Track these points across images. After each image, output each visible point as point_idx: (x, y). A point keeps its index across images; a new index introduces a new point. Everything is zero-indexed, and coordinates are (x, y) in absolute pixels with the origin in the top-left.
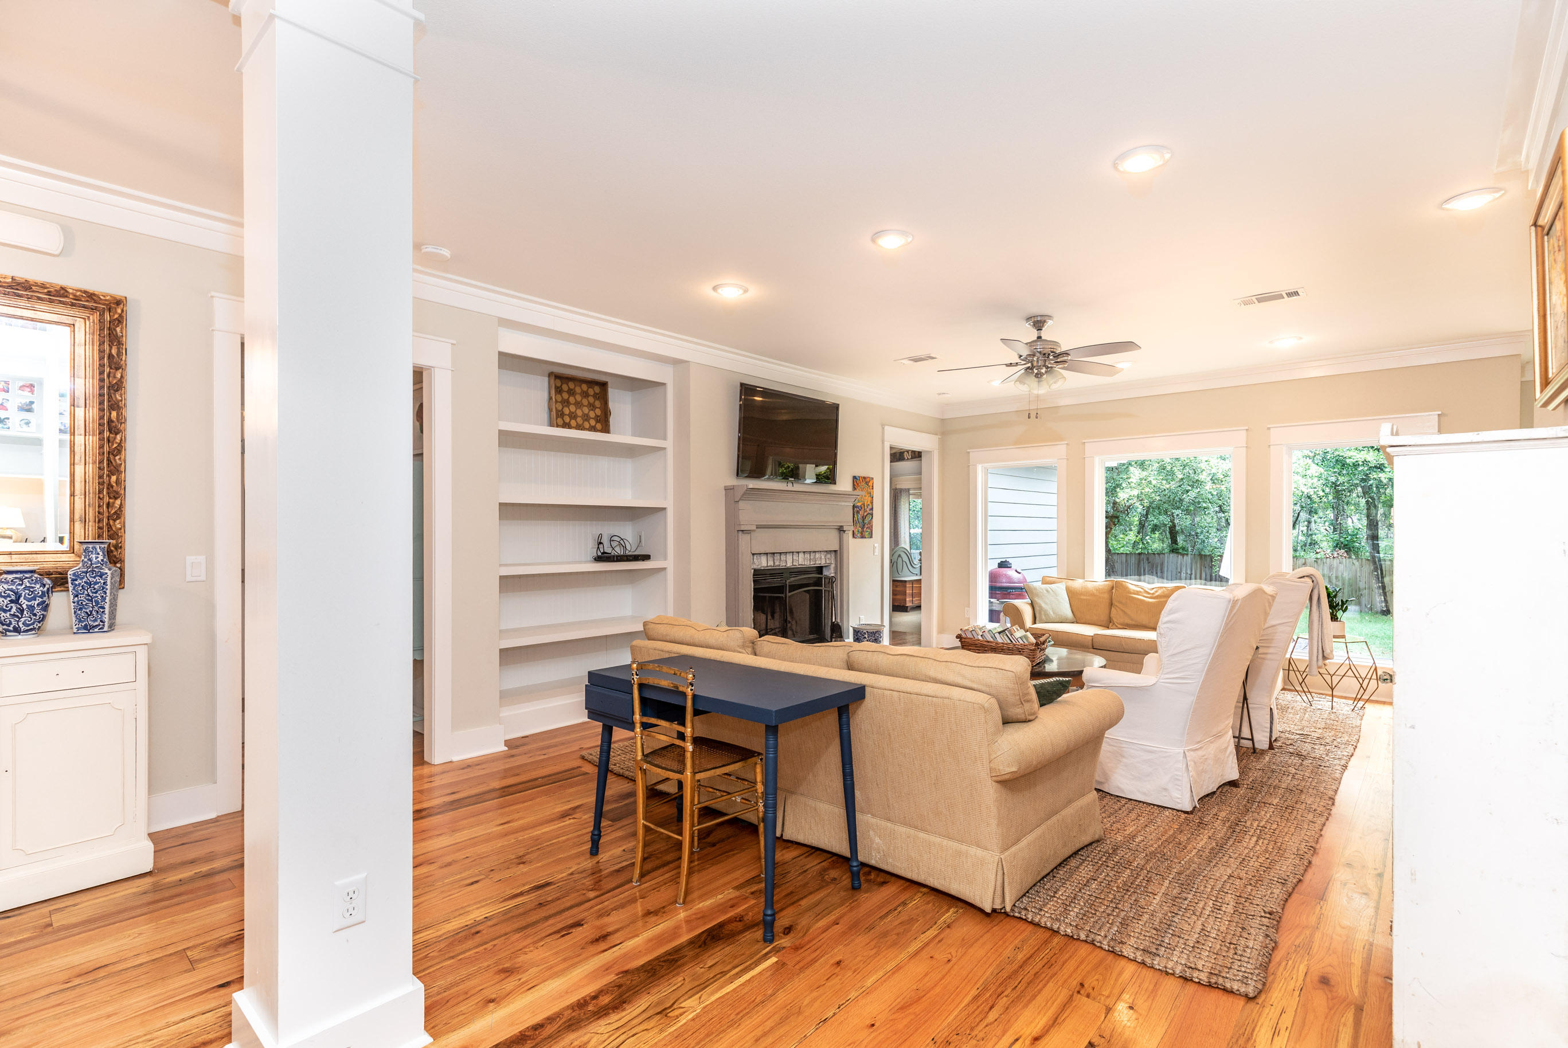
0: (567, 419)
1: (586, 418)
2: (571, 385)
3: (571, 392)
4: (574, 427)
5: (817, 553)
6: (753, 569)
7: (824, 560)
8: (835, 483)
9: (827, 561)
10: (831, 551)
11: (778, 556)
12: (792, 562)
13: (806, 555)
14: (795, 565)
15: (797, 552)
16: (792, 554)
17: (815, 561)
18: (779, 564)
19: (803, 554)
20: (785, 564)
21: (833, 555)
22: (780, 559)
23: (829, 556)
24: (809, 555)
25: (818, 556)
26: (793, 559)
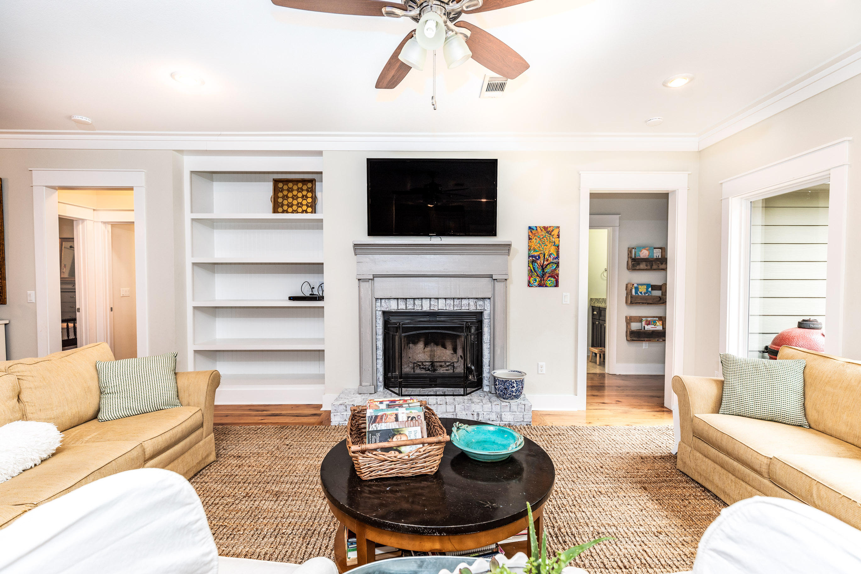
0: (285, 208)
1: (300, 205)
2: (290, 185)
3: (290, 190)
4: (290, 213)
5: (463, 300)
6: (380, 311)
7: (474, 306)
8: (495, 235)
9: (478, 308)
10: (483, 298)
11: (411, 301)
12: (430, 307)
13: (448, 301)
14: (434, 310)
15: (435, 298)
16: (429, 300)
17: (461, 307)
18: (413, 308)
19: (444, 300)
20: (420, 308)
21: (487, 302)
22: (414, 303)
23: (480, 303)
24: (452, 302)
25: (464, 302)
26: (430, 304)
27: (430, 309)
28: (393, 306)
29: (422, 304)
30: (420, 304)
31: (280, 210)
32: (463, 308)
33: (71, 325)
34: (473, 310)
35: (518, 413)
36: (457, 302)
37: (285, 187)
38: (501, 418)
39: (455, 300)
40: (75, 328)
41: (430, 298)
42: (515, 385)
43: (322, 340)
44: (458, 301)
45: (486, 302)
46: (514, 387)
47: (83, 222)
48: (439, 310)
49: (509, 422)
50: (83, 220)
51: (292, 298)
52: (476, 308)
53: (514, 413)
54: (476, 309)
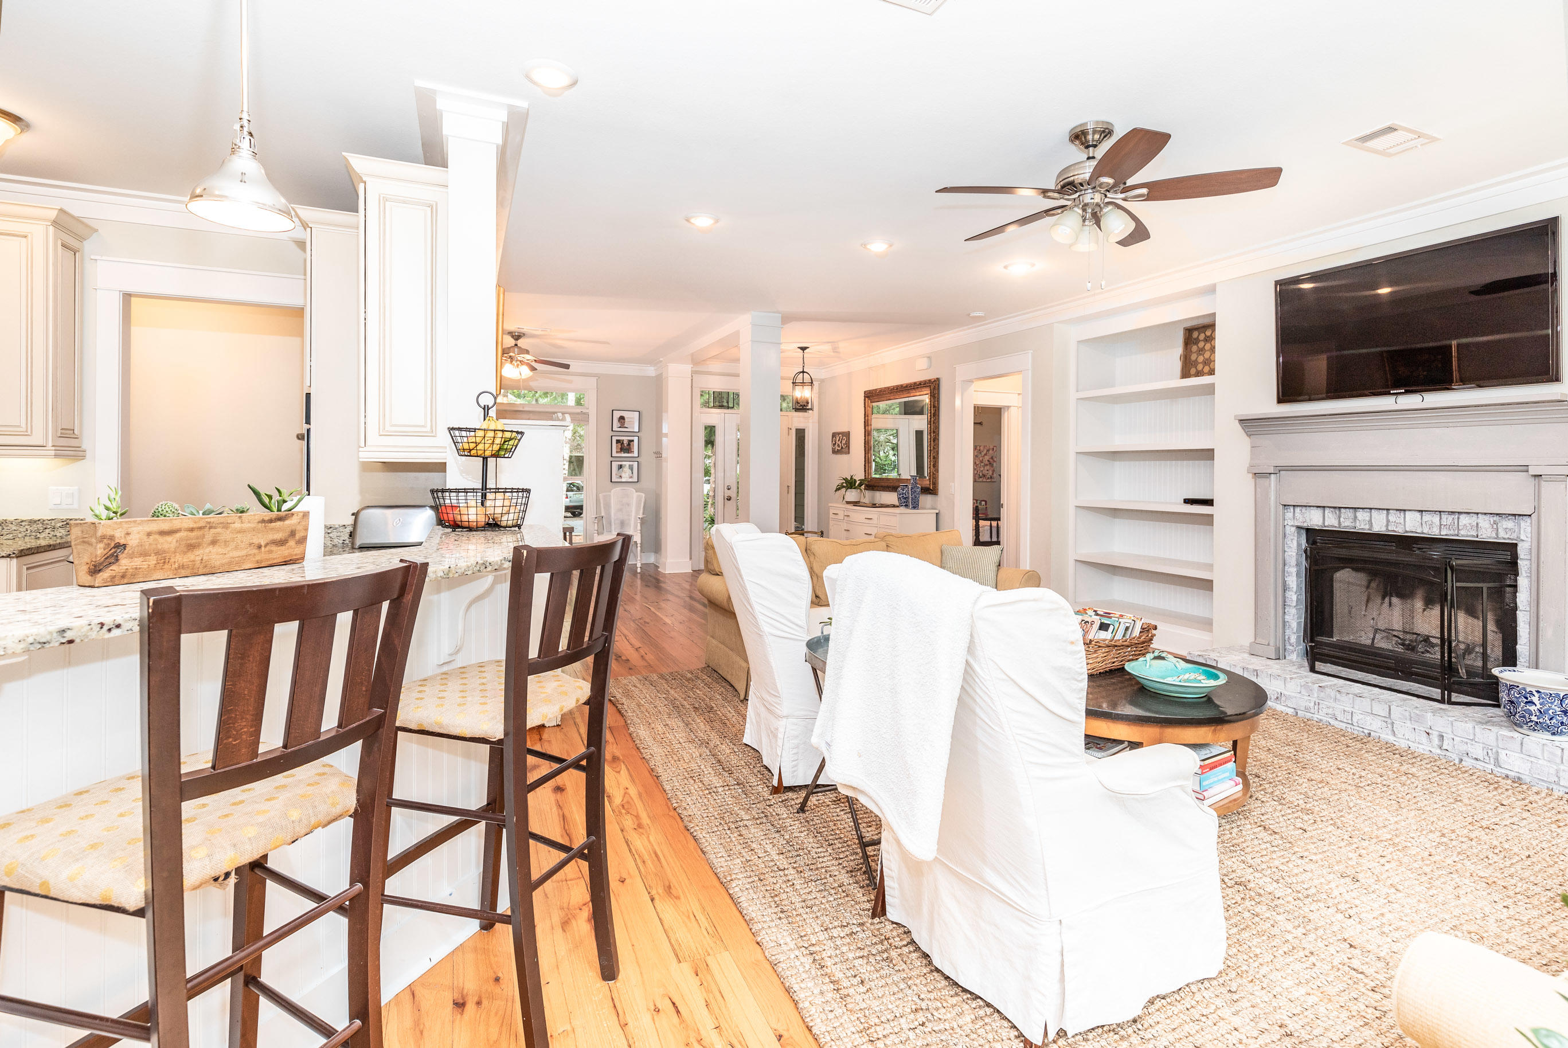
0: (1190, 369)
5: (1462, 517)
6: (1293, 526)
7: (1490, 530)
8: (1556, 379)
9: (1502, 534)
10: (1515, 515)
11: (1350, 513)
12: (1387, 525)
13: (1427, 517)
14: (1394, 531)
15: (1397, 510)
16: (1385, 512)
17: (1459, 530)
18: (1353, 524)
19: (1418, 515)
20: (1367, 527)
21: (1525, 524)
22: (1355, 517)
23: (1509, 524)
24: (1436, 519)
25: (1464, 520)
26: (1388, 521)
27: (1388, 530)
28: (1315, 519)
29: (1371, 520)
30: (1368, 519)
31: (1193, 371)
32: (1462, 532)
33: (994, 523)
34: (1490, 537)
35: (1540, 762)
36: (1447, 519)
37: (1202, 337)
38: (1497, 760)
39: (1444, 516)
40: (998, 527)
41: (1388, 510)
42: (1535, 699)
43: (1210, 567)
44: (1450, 518)
45: (1523, 524)
46: (1532, 703)
47: (1008, 409)
48: (1407, 532)
49: (1517, 775)
50: (1008, 407)
51: (1187, 501)
52: (1497, 534)
53: (1533, 759)
54: (1497, 537)
